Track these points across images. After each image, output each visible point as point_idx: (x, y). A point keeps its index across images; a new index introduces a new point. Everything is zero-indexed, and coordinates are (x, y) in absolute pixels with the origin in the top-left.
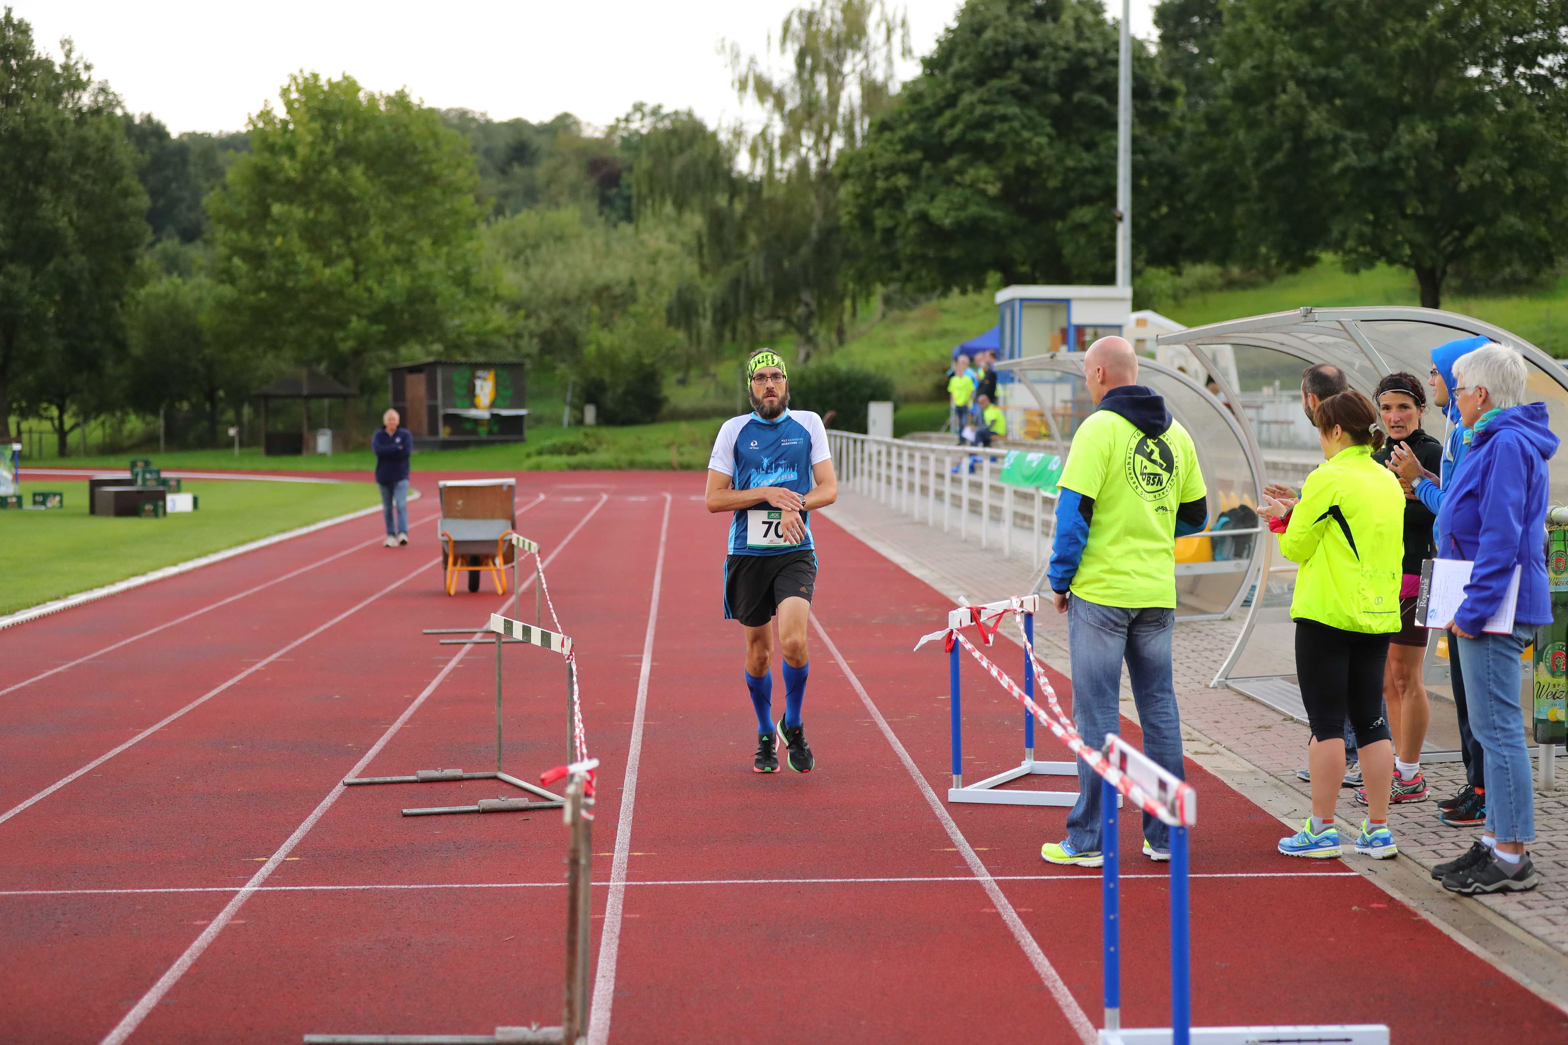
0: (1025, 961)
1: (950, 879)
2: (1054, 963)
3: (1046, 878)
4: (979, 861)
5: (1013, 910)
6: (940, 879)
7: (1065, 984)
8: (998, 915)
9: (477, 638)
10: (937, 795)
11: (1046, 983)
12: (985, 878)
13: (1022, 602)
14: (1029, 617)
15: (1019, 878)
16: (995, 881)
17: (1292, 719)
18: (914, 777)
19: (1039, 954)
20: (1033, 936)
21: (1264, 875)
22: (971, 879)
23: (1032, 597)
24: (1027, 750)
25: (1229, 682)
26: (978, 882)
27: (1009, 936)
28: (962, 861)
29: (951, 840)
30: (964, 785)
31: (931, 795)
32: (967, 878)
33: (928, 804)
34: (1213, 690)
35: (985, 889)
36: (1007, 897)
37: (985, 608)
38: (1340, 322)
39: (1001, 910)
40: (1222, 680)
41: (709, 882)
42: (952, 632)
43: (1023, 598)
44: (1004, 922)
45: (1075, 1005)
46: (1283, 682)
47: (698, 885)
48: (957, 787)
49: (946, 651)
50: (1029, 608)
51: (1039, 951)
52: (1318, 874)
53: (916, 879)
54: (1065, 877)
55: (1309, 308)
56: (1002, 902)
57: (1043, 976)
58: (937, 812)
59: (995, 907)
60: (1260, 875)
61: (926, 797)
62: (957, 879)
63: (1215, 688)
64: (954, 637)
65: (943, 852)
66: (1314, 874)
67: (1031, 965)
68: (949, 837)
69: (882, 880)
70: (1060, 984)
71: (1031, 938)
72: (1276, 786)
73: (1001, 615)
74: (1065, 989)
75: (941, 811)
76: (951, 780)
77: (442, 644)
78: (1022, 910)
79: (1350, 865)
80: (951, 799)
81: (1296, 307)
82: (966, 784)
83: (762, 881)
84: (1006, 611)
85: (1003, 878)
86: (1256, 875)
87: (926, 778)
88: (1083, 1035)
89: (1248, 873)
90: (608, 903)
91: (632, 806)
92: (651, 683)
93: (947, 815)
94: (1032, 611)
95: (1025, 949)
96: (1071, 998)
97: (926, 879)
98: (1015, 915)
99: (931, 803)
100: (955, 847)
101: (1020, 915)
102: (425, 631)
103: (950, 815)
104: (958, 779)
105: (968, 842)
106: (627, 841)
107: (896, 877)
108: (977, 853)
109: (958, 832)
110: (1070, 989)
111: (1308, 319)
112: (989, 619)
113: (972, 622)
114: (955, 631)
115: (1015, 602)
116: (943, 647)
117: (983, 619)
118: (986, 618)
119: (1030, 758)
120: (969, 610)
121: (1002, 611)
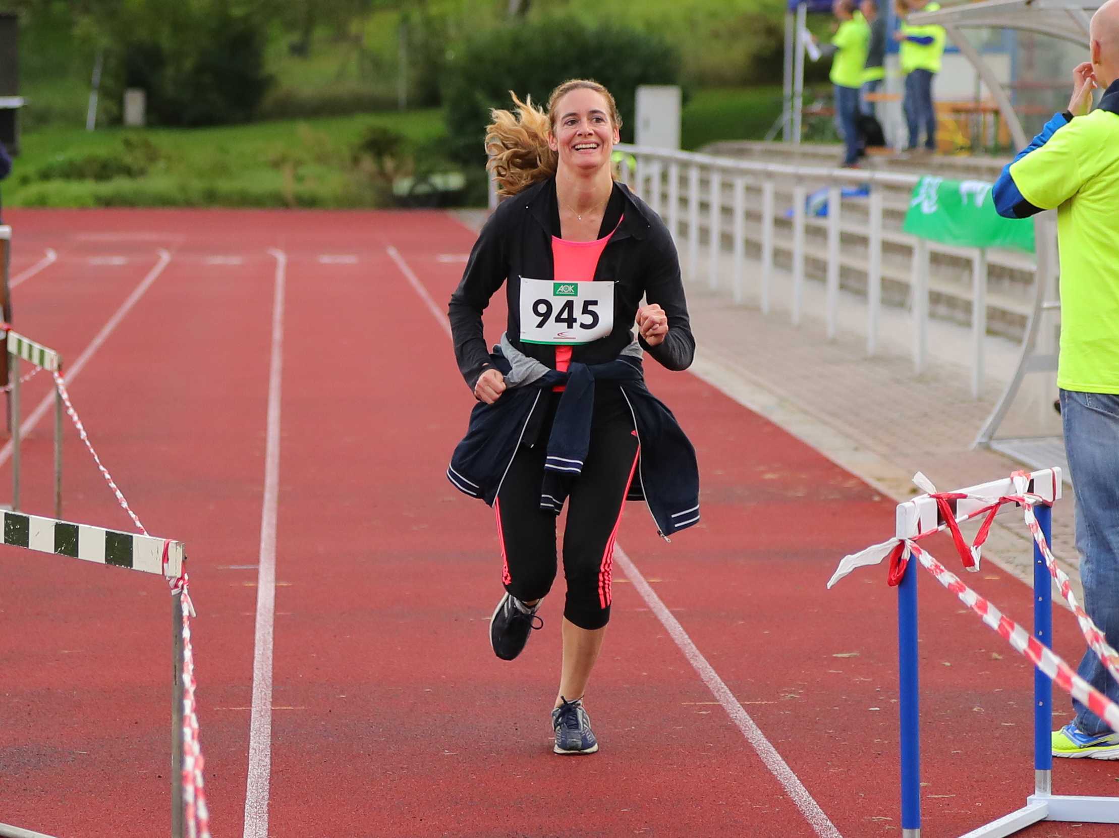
13: (1032, 482)
14: (1043, 511)
18: (817, 828)
23: (1048, 471)
24: (1038, 773)
37: (964, 497)
42: (901, 544)
43: (1033, 475)
49: (891, 583)
50: (1044, 494)
64: (906, 556)
73: (994, 509)
84: (1004, 500)
92: (279, 624)
94: (1050, 500)
104: (912, 836)
112: (970, 517)
113: (939, 523)
114: (908, 543)
115: (1021, 484)
116: (885, 576)
117: (960, 517)
118: (967, 516)
119: (1045, 789)
120: (934, 500)
121: (998, 501)
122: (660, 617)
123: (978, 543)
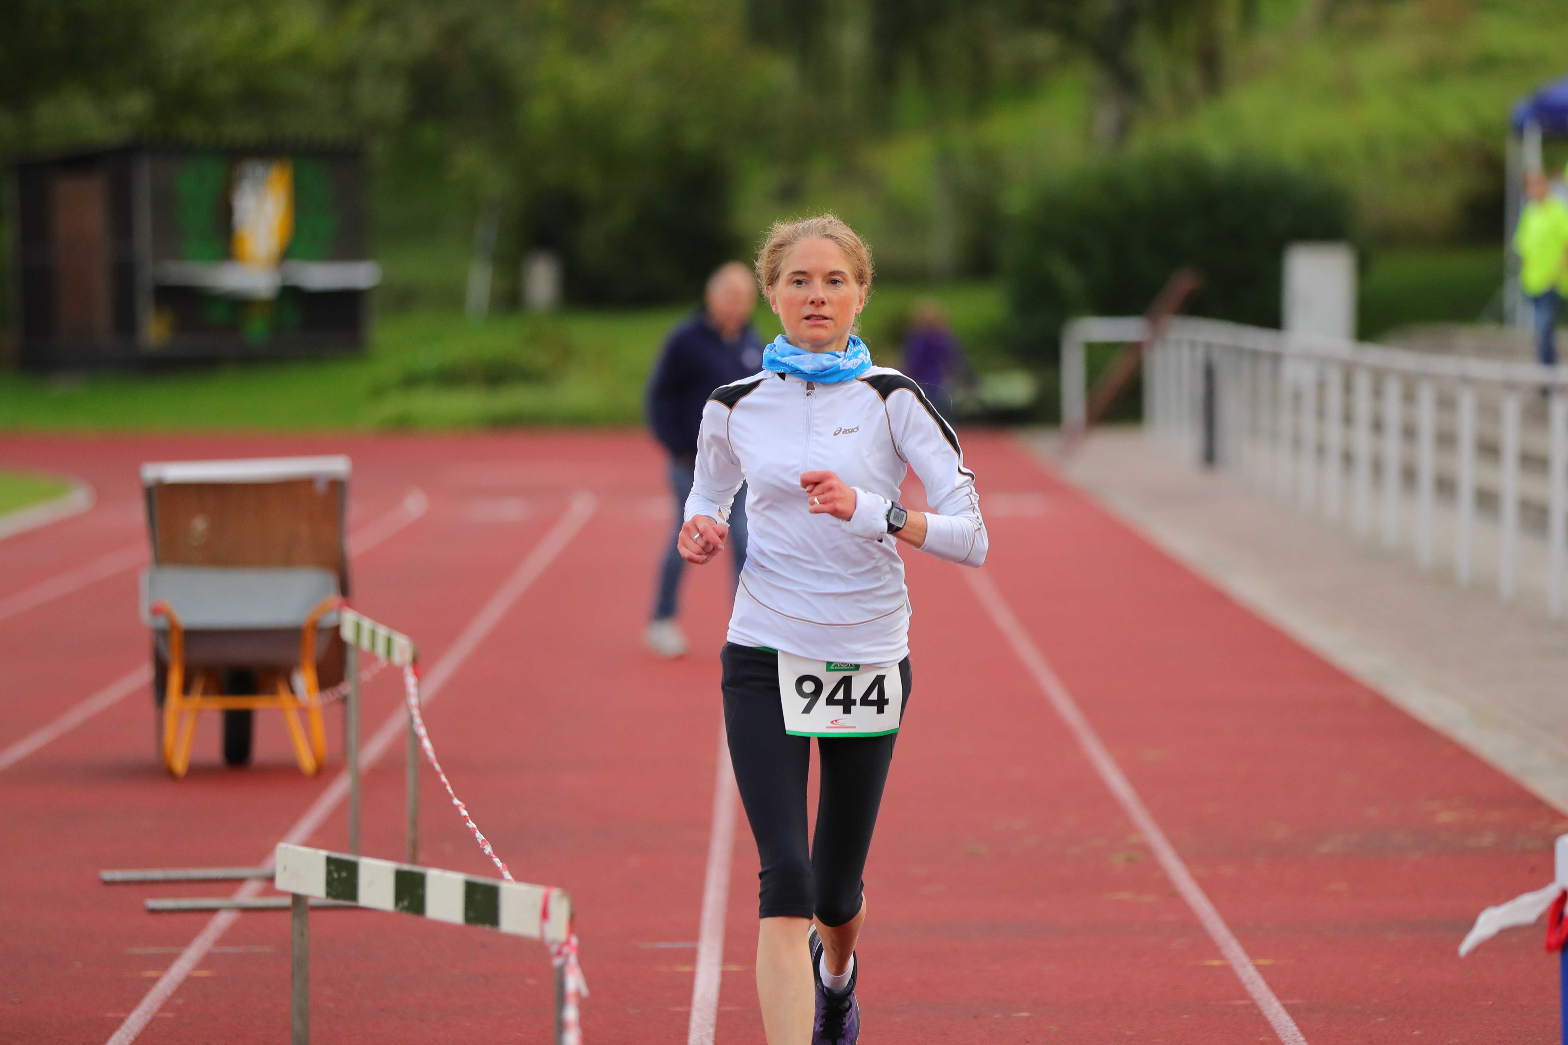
9: (247, 896)
49: (1549, 951)
77: (154, 912)
92: (724, 1023)
102: (107, 875)
116: (1542, 939)
122: (1266, 1013)
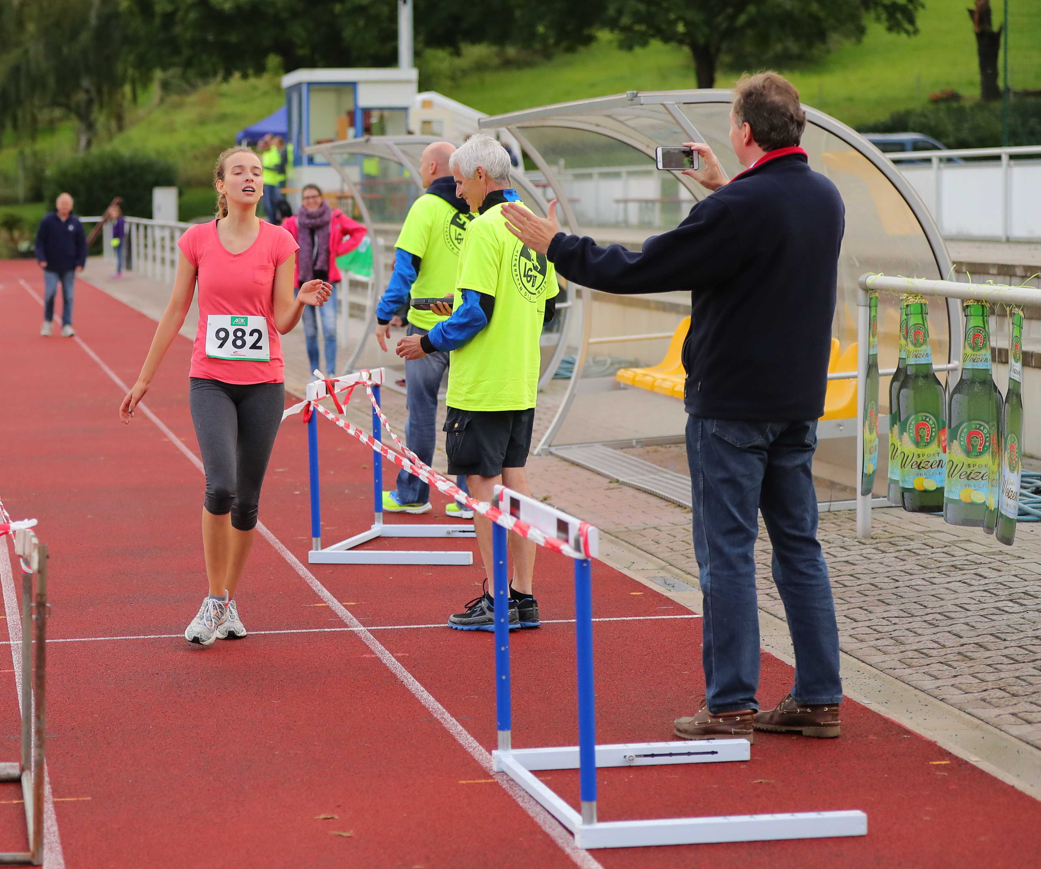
0: (412, 698)
1: (326, 630)
2: (438, 700)
3: (415, 627)
4: (349, 614)
5: (390, 655)
6: (317, 630)
7: (452, 716)
8: (378, 660)
10: (297, 557)
11: (435, 715)
12: (359, 628)
13: (370, 375)
14: (376, 388)
15: (390, 627)
16: (369, 630)
17: (617, 481)
18: (271, 543)
19: (423, 691)
20: (414, 677)
21: (615, 619)
22: (346, 629)
23: (378, 370)
24: (377, 514)
25: (553, 449)
26: (353, 632)
27: (393, 676)
28: (333, 614)
29: (319, 596)
30: (323, 547)
31: (290, 558)
32: (342, 629)
33: (290, 566)
34: (537, 457)
35: (361, 638)
36: (383, 644)
37: (338, 381)
38: (663, 105)
39: (379, 655)
40: (546, 447)
41: (103, 639)
42: (309, 403)
43: (371, 371)
44: (385, 664)
45: (465, 732)
46: (603, 448)
47: (93, 641)
48: (317, 549)
49: (304, 422)
50: (376, 380)
51: (422, 689)
52: (664, 617)
53: (295, 631)
54: (432, 626)
55: (635, 92)
56: (378, 648)
57: (431, 710)
58: (301, 573)
59: (373, 653)
60: (612, 619)
61: (287, 560)
62: (333, 630)
63: (539, 455)
64: (311, 408)
65: (315, 607)
66: (660, 617)
67: (418, 702)
68: (316, 594)
69: (263, 633)
70: (447, 715)
71: (413, 679)
72: (611, 541)
73: (353, 386)
74: (453, 719)
75: (303, 571)
76: (311, 543)
78: (399, 655)
79: (692, 609)
80: (311, 561)
81: (622, 91)
82: (324, 546)
83: (152, 637)
84: (357, 383)
85: (375, 628)
86: (607, 619)
87: (283, 542)
88: (477, 756)
89: (600, 618)
90: (14, 659)
91: (11, 575)
93: (310, 575)
94: (379, 383)
95: (410, 687)
96: (460, 728)
97: (304, 631)
98: (394, 660)
99: (292, 565)
100: (325, 603)
101: (398, 659)
103: (313, 575)
104: (317, 541)
105: (335, 598)
106: (15, 605)
107: (275, 630)
108: (345, 606)
109: (324, 589)
110: (457, 720)
111: (633, 102)
112: (342, 390)
113: (327, 394)
114: (312, 402)
115: (365, 375)
116: (302, 418)
117: (337, 391)
118: (339, 390)
119: (379, 522)
120: (324, 383)
121: (354, 383)
123: (345, 403)
